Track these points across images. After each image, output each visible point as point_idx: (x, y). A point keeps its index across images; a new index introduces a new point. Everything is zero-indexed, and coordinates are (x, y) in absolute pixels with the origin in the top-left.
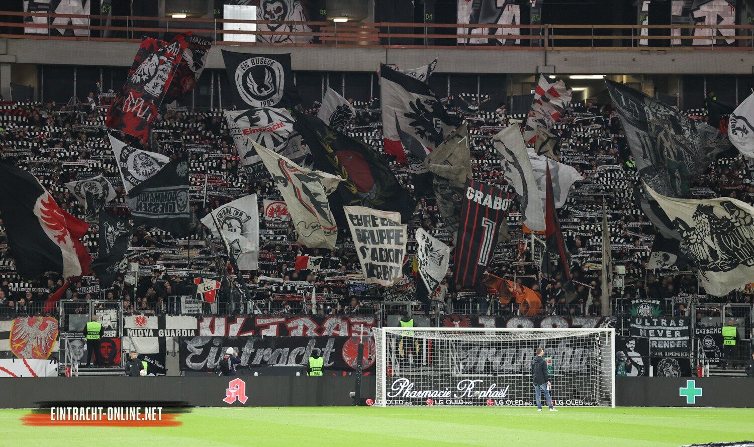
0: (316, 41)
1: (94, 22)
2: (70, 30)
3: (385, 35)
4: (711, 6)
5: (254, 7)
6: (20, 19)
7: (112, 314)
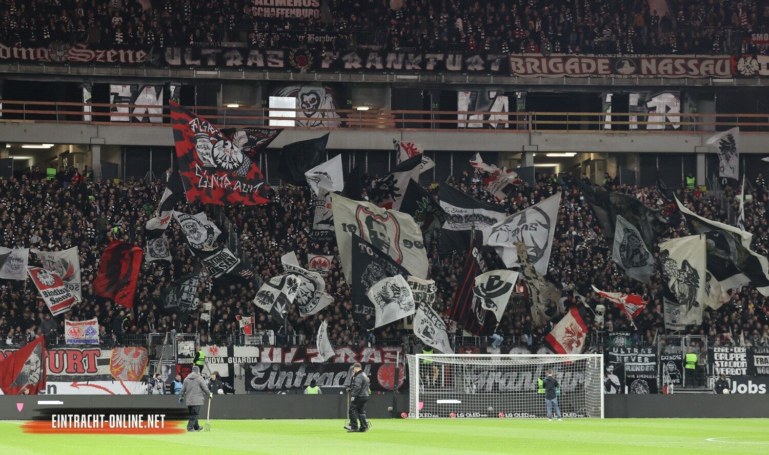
0: (344, 125)
2: (146, 118)
3: (400, 121)
4: (661, 99)
5: (294, 98)
6: (107, 110)
7: (191, 344)
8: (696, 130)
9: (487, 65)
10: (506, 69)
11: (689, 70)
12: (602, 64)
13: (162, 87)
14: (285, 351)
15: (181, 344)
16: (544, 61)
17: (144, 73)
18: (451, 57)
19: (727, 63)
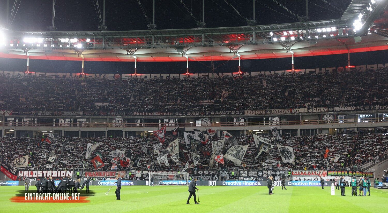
1: (175, 124)
4: (275, 118)
5: (201, 121)
6: (164, 124)
8: (283, 125)
9: (240, 113)
10: (243, 113)
11: (281, 112)
12: (263, 112)
13: (174, 119)
16: (252, 111)
17: (171, 117)
18: (233, 111)
19: (290, 110)
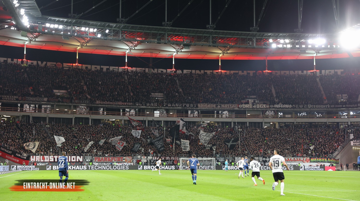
0: (168, 116)
1: (136, 114)
2: (132, 115)
3: (178, 115)
4: (225, 112)
5: (159, 111)
6: (125, 113)
7: (140, 156)
8: (231, 118)
9: (194, 106)
10: (197, 107)
11: (230, 107)
12: (214, 106)
13: (135, 109)
14: (157, 157)
15: (138, 156)
16: (204, 105)
17: (132, 107)
18: (187, 104)
19: (237, 106)
